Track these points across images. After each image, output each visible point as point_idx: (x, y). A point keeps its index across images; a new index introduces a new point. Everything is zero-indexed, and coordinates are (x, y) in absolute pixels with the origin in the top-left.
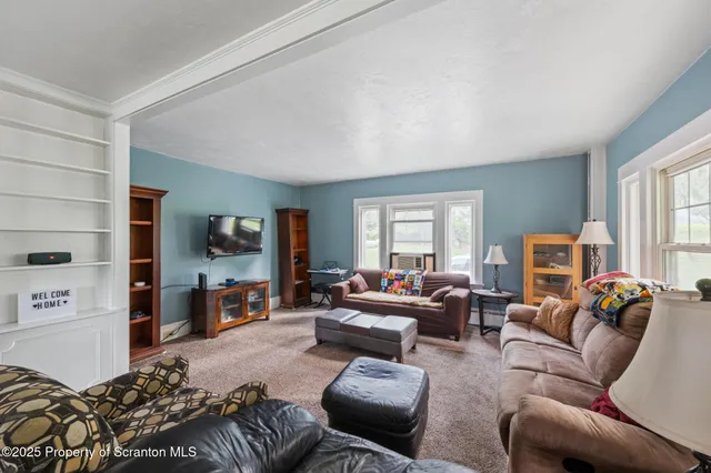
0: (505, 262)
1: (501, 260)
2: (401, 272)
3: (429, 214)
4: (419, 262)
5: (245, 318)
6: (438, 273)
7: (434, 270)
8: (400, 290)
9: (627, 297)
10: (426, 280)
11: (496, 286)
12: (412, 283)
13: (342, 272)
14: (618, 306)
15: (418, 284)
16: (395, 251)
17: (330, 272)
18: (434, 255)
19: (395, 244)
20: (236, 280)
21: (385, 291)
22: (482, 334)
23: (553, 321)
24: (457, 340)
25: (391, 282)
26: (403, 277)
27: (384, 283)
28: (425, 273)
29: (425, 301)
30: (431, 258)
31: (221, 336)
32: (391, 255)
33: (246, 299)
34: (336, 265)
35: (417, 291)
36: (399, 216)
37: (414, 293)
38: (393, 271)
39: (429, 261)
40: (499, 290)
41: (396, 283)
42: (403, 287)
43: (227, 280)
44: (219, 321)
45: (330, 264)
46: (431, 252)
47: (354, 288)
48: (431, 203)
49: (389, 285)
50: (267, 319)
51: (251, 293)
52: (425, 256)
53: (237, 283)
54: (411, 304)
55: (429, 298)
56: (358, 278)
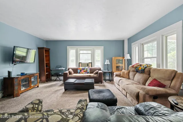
0: (110, 64)
1: (109, 63)
2: (83, 68)
3: (90, 52)
4: (88, 65)
5: (31, 87)
6: (93, 67)
7: (92, 67)
8: (83, 73)
9: (145, 67)
10: (91, 69)
11: (108, 69)
12: (87, 70)
13: (64, 69)
14: (143, 69)
15: (89, 71)
16: (80, 62)
17: (60, 69)
18: (91, 63)
19: (80, 60)
20: (26, 73)
21: (79, 73)
22: (105, 81)
23: (125, 75)
24: (101, 83)
25: (81, 71)
26: (84, 69)
27: (79, 71)
28: (90, 68)
29: (92, 75)
30: (91, 64)
31: (21, 95)
32: (79, 63)
33: (31, 80)
34: (61, 67)
35: (89, 72)
36: (81, 52)
37: (88, 73)
38: (81, 68)
39: (90, 64)
40: (108, 70)
41: (82, 71)
42: (84, 72)
43: (21, 73)
44: (20, 90)
45: (59, 67)
46: (91, 62)
47: (70, 73)
48: (91, 49)
49: (80, 71)
50: (38, 87)
51: (32, 78)
52: (89, 63)
53: (26, 74)
54: (89, 76)
55: (93, 74)
56: (70, 70)
